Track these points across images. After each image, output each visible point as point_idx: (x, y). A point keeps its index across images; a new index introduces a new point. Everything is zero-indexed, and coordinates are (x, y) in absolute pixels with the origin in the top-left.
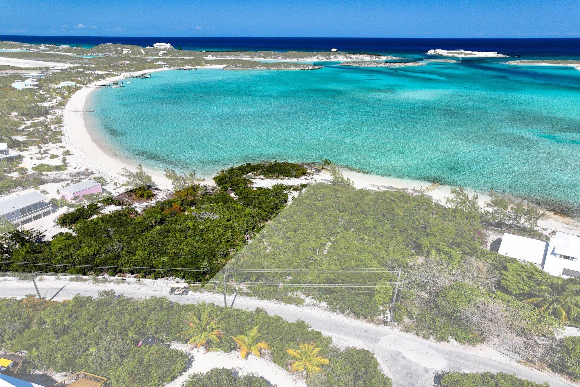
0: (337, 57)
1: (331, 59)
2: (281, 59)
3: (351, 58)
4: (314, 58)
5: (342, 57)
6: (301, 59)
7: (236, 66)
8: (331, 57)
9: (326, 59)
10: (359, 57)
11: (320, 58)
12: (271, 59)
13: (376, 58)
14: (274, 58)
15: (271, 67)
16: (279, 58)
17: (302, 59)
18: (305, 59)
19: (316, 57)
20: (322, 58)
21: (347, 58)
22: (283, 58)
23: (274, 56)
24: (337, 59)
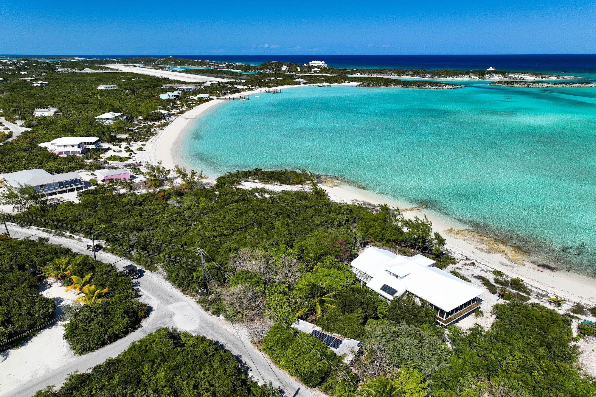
0: (493, 77)
1: (485, 78)
2: (429, 77)
3: (510, 77)
4: (466, 76)
5: (498, 77)
6: (449, 78)
7: (370, 84)
8: (486, 76)
9: (480, 78)
10: (520, 77)
11: (473, 77)
12: (419, 78)
13: (542, 78)
14: (422, 77)
15: (406, 85)
16: (427, 76)
17: (451, 78)
18: (454, 78)
19: (469, 76)
20: (474, 77)
21: (505, 77)
22: (431, 77)
23: (422, 75)
24: (492, 79)
